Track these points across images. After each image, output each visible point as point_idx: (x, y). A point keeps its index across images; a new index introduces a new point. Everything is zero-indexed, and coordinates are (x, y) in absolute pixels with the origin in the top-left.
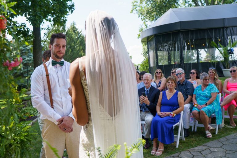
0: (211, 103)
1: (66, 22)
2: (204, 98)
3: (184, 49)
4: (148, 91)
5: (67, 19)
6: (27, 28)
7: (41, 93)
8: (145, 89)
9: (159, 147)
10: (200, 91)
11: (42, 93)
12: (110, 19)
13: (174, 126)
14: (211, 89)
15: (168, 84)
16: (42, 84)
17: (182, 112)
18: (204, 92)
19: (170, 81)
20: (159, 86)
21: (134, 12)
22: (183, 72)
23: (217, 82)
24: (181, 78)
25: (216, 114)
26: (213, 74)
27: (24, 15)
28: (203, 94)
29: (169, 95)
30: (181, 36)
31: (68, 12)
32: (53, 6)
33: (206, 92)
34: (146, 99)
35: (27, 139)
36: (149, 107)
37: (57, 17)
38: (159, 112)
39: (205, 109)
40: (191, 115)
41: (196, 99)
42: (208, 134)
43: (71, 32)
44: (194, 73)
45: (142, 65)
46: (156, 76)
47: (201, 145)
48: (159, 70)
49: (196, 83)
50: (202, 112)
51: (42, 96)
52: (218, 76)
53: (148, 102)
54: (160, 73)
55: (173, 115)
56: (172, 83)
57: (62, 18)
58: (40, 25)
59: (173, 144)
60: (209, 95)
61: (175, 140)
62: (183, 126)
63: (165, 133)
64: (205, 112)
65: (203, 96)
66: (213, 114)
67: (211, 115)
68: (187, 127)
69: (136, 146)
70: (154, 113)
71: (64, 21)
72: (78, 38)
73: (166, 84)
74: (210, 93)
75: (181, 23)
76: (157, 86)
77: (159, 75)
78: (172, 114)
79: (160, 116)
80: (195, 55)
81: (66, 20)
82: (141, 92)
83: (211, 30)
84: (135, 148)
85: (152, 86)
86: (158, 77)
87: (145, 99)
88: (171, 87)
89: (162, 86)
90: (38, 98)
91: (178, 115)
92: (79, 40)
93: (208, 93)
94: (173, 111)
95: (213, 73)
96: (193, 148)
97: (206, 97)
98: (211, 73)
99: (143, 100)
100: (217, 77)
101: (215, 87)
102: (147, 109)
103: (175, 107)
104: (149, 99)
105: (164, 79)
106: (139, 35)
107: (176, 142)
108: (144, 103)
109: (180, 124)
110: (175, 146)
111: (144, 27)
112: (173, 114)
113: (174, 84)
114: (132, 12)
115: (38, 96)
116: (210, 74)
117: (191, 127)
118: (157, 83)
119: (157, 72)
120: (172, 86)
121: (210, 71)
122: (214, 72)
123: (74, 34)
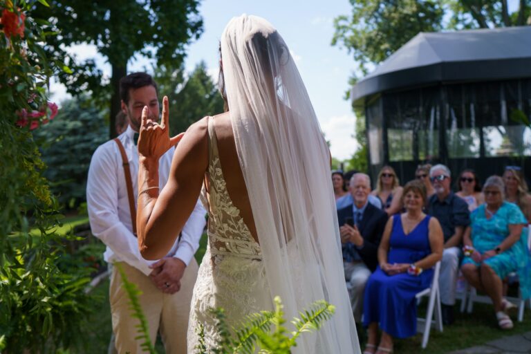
0: (509, 249)
1: (185, 59)
2: (490, 236)
3: (450, 127)
4: (359, 214)
5: (186, 52)
6: (99, 71)
7: (112, 204)
8: (355, 210)
9: (382, 344)
10: (481, 220)
11: (116, 204)
12: (266, 36)
13: (419, 295)
14: (509, 215)
15: (406, 199)
16: (114, 184)
17: (438, 265)
18: (490, 220)
19: (411, 193)
20: (388, 206)
21: (340, 42)
22: (448, 174)
23: (523, 200)
24: (442, 190)
25: (520, 273)
26: (516, 182)
27: (92, 42)
28: (488, 225)
29: (408, 225)
30: (443, 95)
31: (189, 37)
32: (157, 24)
33: (497, 222)
34: (355, 234)
35: (80, 309)
36: (361, 252)
37: (165, 46)
38: (383, 263)
39: (492, 262)
40: (461, 274)
41: (471, 238)
42: (503, 319)
43: (196, 82)
44: (470, 180)
45: (354, 161)
46: (382, 184)
47: (481, 344)
48: (388, 171)
49: (474, 202)
50: (486, 268)
51: (113, 210)
52: (526, 187)
53: (359, 239)
54: (390, 175)
55: (417, 271)
56: (416, 197)
57: (177, 51)
58: (126, 63)
59: (414, 338)
60: (503, 228)
61: (419, 329)
62: (441, 298)
63: (396, 312)
64: (493, 268)
65: (489, 232)
66: (513, 274)
67: (506, 274)
68: (451, 302)
69: (312, 318)
70: (372, 264)
71: (181, 58)
72: (212, 97)
73: (402, 200)
74: (506, 223)
75: (443, 66)
76: (383, 206)
77: (389, 181)
78: (414, 268)
79: (386, 273)
80: (477, 142)
81: (185, 55)
82: (344, 216)
83: (513, 82)
84: (309, 322)
85: (369, 204)
86: (387, 185)
87: (352, 234)
88: (414, 207)
89: (394, 204)
90: (106, 214)
91: (429, 271)
92: (214, 101)
93: (500, 224)
94: (416, 260)
95: (515, 179)
96: (462, 351)
97: (496, 232)
98: (509, 178)
99: (349, 234)
100: (523, 188)
101: (518, 211)
102: (357, 256)
103: (421, 253)
104: (362, 233)
105: (398, 191)
106: (348, 94)
107: (422, 335)
108: (349, 243)
109: (434, 291)
110: (419, 344)
111: (360, 75)
112: (416, 268)
113: (420, 200)
114: (334, 42)
115: (108, 210)
116: (507, 180)
117: (458, 302)
118: (384, 199)
119: (384, 175)
120: (417, 203)
121: (507, 174)
122: (518, 178)
123: (202, 88)
